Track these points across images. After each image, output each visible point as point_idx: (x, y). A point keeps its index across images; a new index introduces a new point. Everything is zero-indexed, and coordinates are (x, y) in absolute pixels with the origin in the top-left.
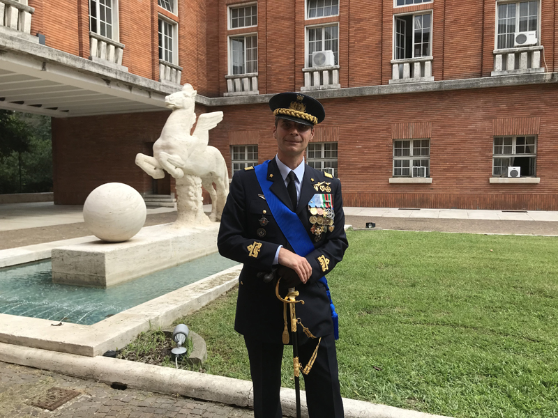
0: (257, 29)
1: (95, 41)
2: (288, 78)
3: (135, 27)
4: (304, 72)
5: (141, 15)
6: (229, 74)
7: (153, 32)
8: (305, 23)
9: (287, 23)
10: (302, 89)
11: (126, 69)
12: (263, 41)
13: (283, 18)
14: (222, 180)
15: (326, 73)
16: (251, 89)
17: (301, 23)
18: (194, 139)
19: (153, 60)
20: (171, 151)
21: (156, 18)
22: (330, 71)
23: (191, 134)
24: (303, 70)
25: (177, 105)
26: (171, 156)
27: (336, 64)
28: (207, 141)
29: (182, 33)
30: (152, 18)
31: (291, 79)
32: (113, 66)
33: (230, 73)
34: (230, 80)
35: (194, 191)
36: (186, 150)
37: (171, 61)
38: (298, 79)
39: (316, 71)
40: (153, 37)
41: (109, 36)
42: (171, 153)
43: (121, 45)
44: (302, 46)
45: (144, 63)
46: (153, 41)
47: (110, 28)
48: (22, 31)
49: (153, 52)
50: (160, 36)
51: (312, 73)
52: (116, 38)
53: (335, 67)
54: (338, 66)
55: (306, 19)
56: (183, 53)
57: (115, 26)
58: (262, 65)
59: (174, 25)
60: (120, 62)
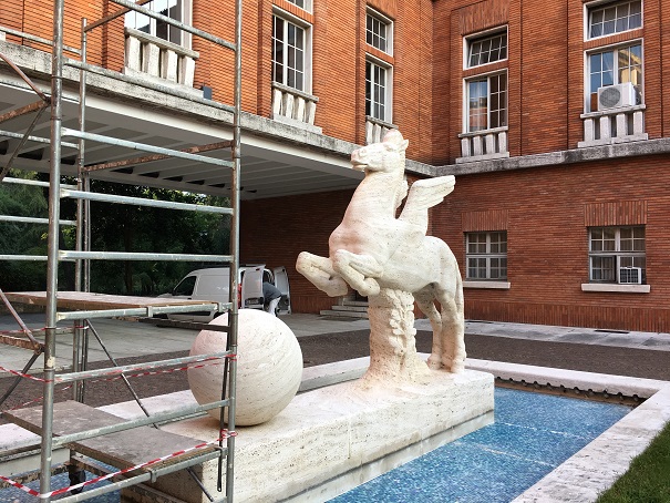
0: (507, 64)
1: (278, 94)
2: (556, 131)
3: (334, 73)
4: (584, 119)
5: (343, 57)
6: (464, 132)
7: (358, 78)
8: (584, 46)
9: (554, 50)
10: (580, 144)
11: (319, 130)
12: (516, 80)
13: (548, 44)
14: (451, 296)
15: (621, 119)
16: (497, 150)
17: (578, 46)
18: (401, 224)
19: (357, 117)
20: (359, 246)
21: (363, 60)
22: (629, 115)
23: (397, 217)
24: (582, 116)
25: (372, 166)
26: (357, 258)
27: (638, 102)
28: (424, 228)
29: (398, 79)
30: (358, 61)
31: (561, 131)
32: (301, 126)
33: (465, 130)
34: (466, 140)
35: (399, 318)
36: (385, 245)
37: (383, 118)
38: (574, 129)
39: (604, 115)
40: (357, 85)
41: (300, 87)
42: (357, 252)
43: (314, 98)
44: (580, 81)
45: (346, 122)
46: (357, 91)
47: (300, 76)
48: (183, 83)
49: (357, 107)
50: (368, 85)
51: (597, 120)
52: (307, 90)
53: (637, 107)
54: (643, 106)
55: (586, 40)
56: (399, 107)
57: (307, 74)
58: (514, 115)
59: (388, 68)
60: (311, 120)
